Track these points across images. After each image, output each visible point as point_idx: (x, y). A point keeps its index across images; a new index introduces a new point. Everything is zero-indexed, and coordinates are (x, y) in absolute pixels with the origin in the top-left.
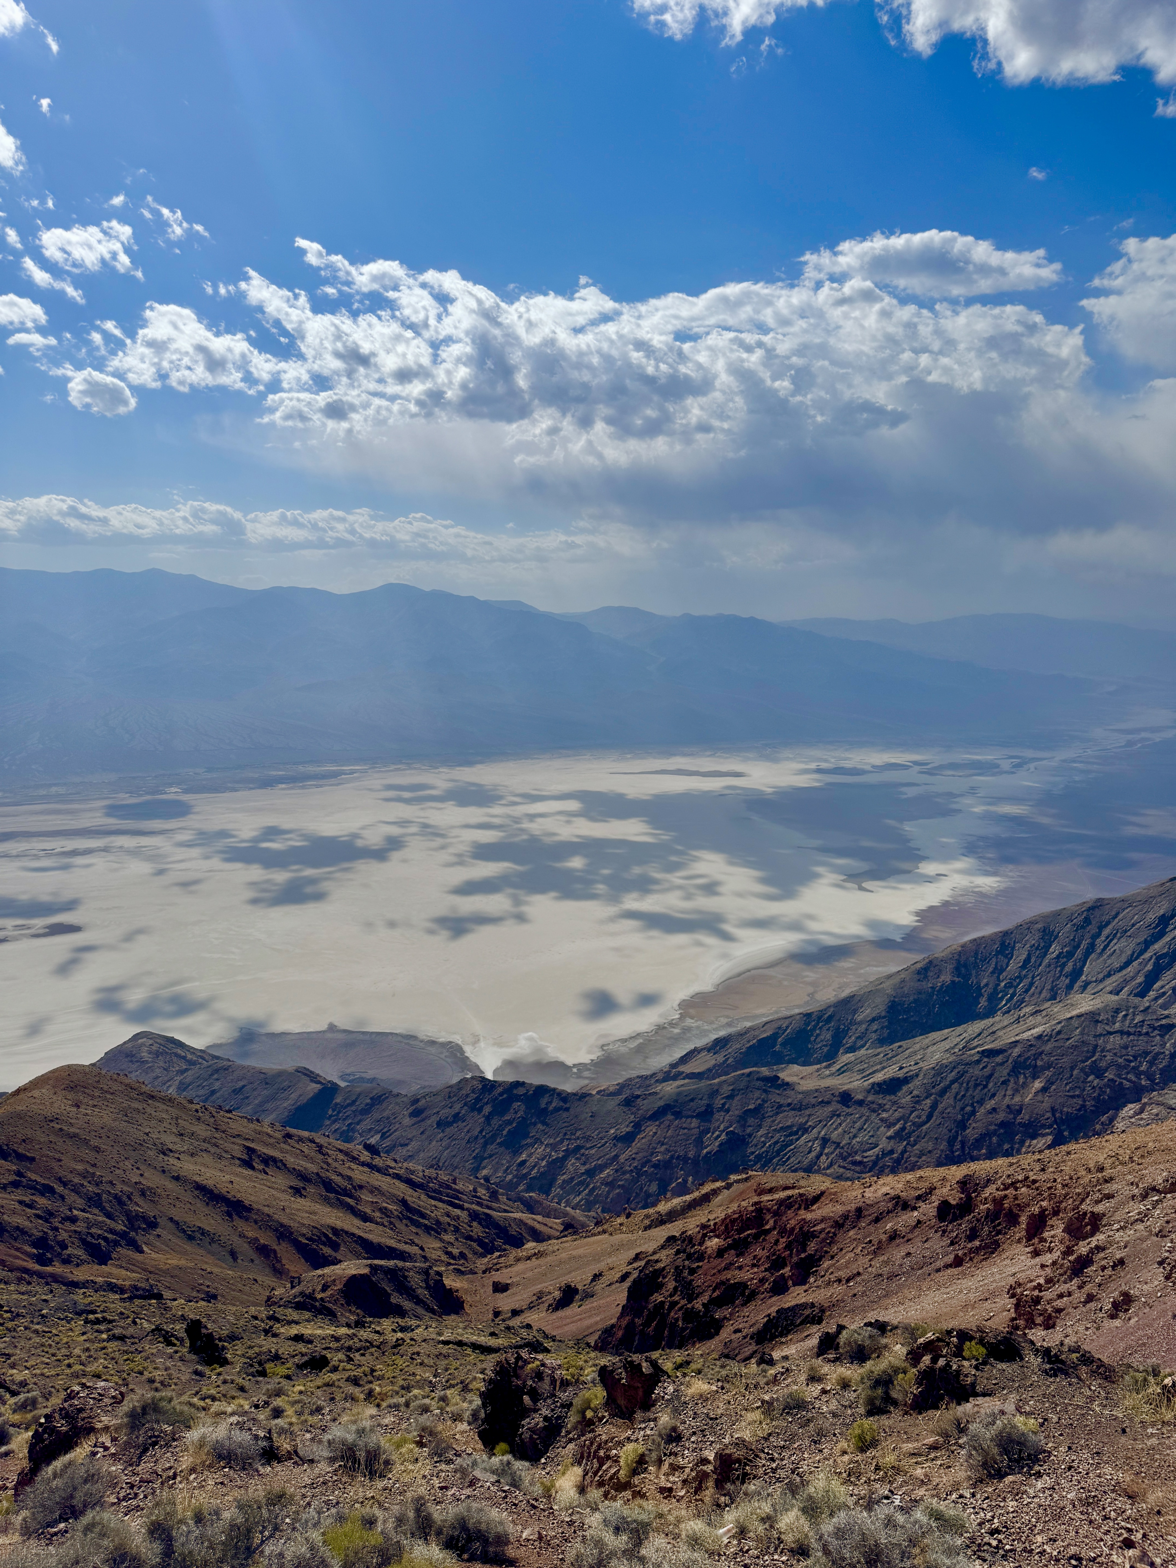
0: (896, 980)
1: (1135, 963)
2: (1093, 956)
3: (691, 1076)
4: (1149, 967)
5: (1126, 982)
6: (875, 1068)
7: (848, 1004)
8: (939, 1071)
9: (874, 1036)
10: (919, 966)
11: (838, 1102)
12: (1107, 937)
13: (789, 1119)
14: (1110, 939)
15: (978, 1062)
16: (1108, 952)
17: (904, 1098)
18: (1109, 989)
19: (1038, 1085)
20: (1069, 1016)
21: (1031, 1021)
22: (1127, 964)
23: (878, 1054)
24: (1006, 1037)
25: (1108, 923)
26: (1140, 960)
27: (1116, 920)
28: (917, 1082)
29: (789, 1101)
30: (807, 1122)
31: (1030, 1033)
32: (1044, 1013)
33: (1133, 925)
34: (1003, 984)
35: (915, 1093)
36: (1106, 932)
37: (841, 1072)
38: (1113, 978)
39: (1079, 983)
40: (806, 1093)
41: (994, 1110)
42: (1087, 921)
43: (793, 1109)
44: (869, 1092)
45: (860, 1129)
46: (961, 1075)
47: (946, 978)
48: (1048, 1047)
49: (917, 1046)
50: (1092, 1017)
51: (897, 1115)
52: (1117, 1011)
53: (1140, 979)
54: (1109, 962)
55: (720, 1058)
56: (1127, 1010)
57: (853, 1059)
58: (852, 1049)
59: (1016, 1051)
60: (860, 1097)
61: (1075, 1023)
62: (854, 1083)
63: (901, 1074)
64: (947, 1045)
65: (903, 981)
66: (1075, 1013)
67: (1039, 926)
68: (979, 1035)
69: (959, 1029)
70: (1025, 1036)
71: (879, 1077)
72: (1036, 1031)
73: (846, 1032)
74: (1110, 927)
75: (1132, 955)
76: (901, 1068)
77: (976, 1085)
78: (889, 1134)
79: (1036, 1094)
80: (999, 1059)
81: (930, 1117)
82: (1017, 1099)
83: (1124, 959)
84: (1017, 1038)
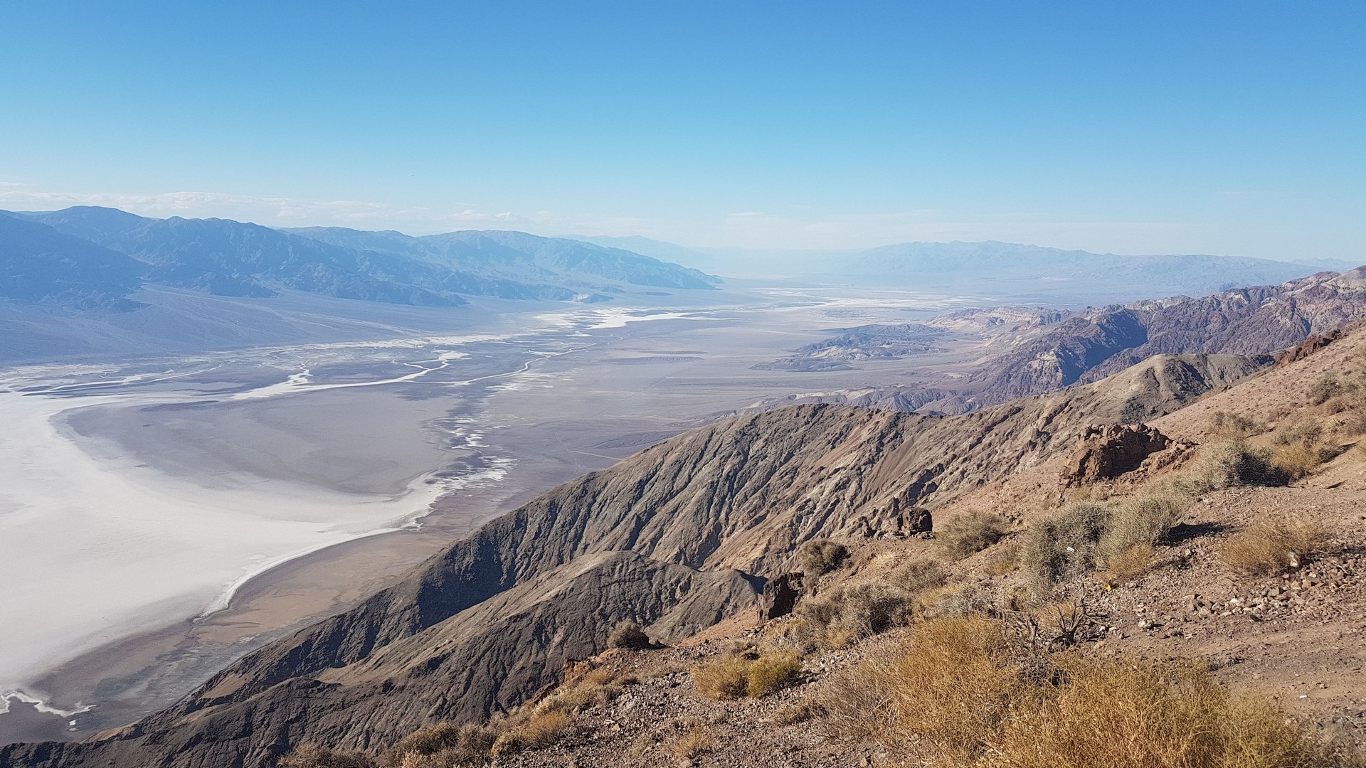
0: (426, 567)
1: (622, 523)
2: (590, 521)
3: (218, 701)
4: (633, 525)
5: (616, 540)
6: (411, 655)
7: (380, 600)
8: (473, 643)
9: (406, 625)
10: (446, 551)
11: (379, 693)
12: (600, 504)
13: (331, 720)
14: (602, 505)
15: (507, 628)
16: (601, 516)
17: (442, 675)
18: (604, 547)
19: (557, 639)
20: (579, 574)
21: (547, 584)
22: (617, 524)
23: (413, 640)
24: (528, 603)
25: (600, 492)
26: (625, 520)
27: (606, 489)
28: (454, 658)
29: (331, 702)
30: (349, 720)
31: (548, 595)
32: (558, 575)
33: (619, 492)
34: (519, 557)
35: (453, 668)
36: (599, 499)
37: (378, 664)
38: (605, 539)
39: (581, 546)
40: (348, 692)
41: (523, 668)
42: (585, 491)
43: (335, 710)
44: (410, 676)
45: (402, 715)
46: (493, 643)
47: (469, 559)
48: (563, 605)
49: (449, 626)
50: (597, 572)
51: (437, 693)
52: (615, 565)
53: (627, 536)
54: (602, 525)
55: (250, 676)
56: (623, 562)
57: (389, 650)
58: (387, 641)
59: (539, 612)
60: (400, 684)
61: (584, 579)
62: (391, 671)
63: (437, 654)
64: (478, 618)
65: (432, 568)
66: (583, 571)
67: (546, 501)
68: (505, 604)
69: (486, 603)
70: (545, 598)
71: (415, 662)
72: (553, 593)
73: (379, 627)
74: (602, 495)
75: (620, 516)
76: (437, 649)
77: (505, 651)
78: (430, 713)
79: (556, 647)
80: (525, 621)
81: (466, 689)
82: (541, 655)
83: (613, 521)
84: (538, 601)
